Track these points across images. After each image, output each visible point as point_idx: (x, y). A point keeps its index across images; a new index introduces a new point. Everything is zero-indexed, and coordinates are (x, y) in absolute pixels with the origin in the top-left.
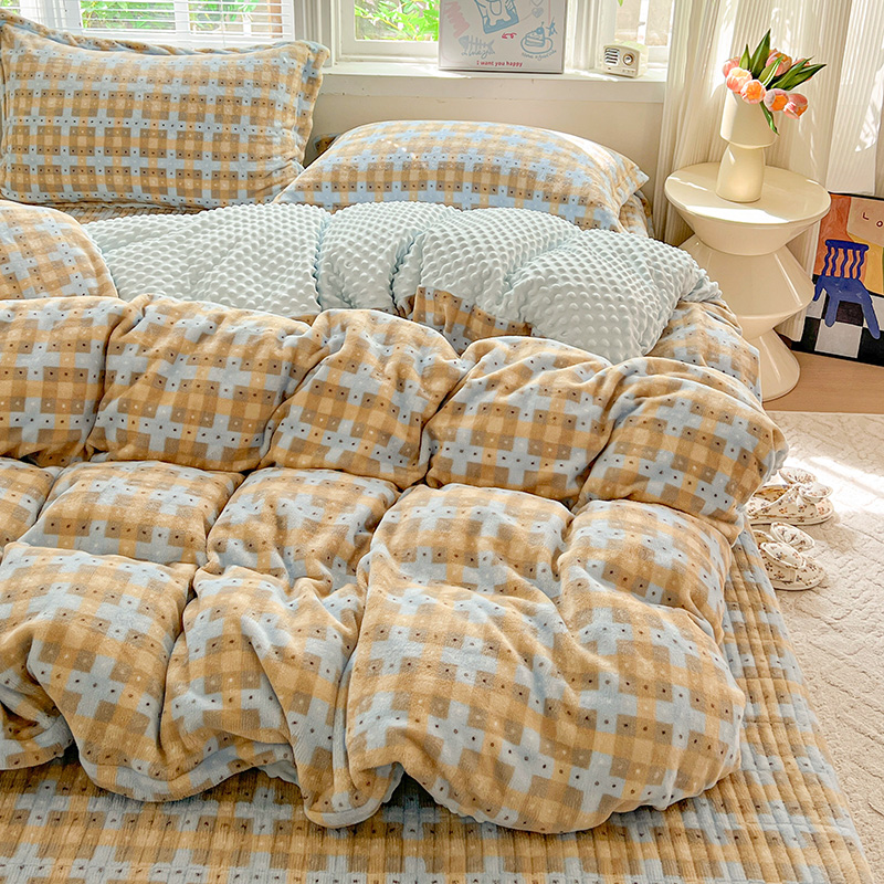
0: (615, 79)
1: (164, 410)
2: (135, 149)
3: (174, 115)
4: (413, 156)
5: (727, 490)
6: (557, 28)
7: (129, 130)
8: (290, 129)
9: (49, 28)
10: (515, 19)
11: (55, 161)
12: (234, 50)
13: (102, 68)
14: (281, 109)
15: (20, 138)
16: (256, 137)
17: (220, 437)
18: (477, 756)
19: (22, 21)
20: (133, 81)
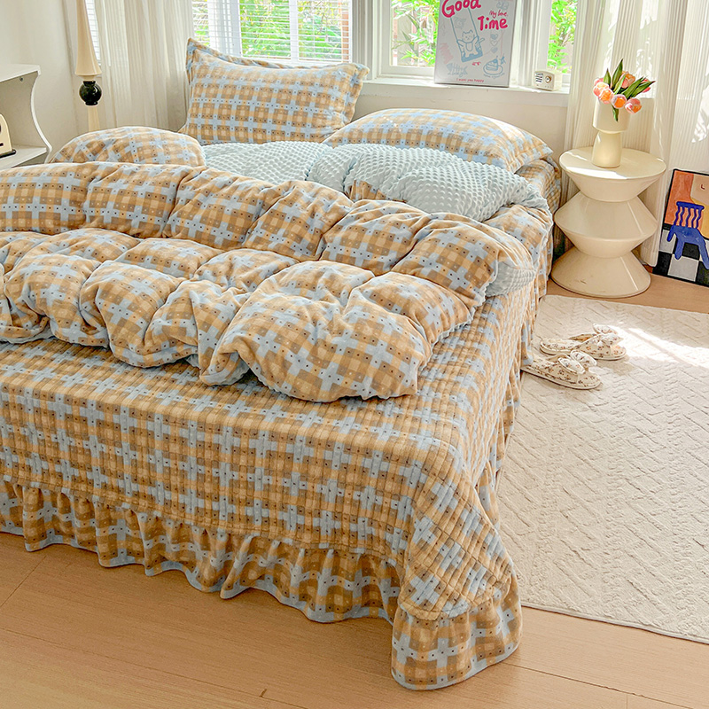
0: (539, 91)
1: (198, 217)
2: (251, 117)
3: (274, 100)
4: (395, 125)
5: (466, 277)
6: (505, 61)
7: (249, 107)
8: (340, 112)
9: (219, 51)
10: (480, 54)
11: (210, 122)
12: (315, 67)
13: (241, 73)
14: (334, 100)
15: (195, 109)
16: (317, 114)
17: (221, 234)
18: (275, 355)
19: (205, 48)
20: (256, 81)
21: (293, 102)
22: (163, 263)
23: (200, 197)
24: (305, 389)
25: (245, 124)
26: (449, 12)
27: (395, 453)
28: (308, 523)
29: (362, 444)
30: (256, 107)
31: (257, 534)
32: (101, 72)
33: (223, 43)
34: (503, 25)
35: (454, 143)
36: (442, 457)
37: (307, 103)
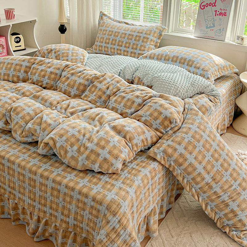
1: (66, 83)
2: (117, 44)
3: (126, 38)
4: (169, 53)
5: (160, 124)
6: (224, 30)
7: (116, 40)
8: (152, 45)
10: (214, 26)
11: (102, 44)
12: (146, 26)
13: (116, 26)
14: (150, 40)
16: (142, 45)
17: (73, 92)
19: (106, 15)
20: (121, 30)
21: (133, 39)
22: (44, 101)
23: (69, 75)
24: (73, 164)
25: (114, 47)
26: (203, 8)
27: (97, 199)
28: (65, 219)
29: (85, 192)
30: (119, 40)
31: (47, 219)
32: (67, 21)
33: (114, 14)
34: (225, 14)
35: (190, 63)
36: (116, 204)
37: (139, 41)
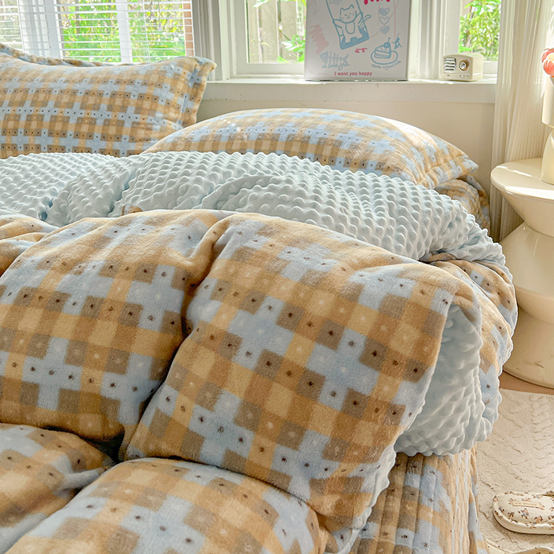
0: (451, 83)
2: (45, 130)
3: (77, 105)
4: (239, 129)
7: (42, 116)
10: (366, 36)
21: (104, 106)
30: (52, 117)
35: (327, 152)
37: (124, 109)
